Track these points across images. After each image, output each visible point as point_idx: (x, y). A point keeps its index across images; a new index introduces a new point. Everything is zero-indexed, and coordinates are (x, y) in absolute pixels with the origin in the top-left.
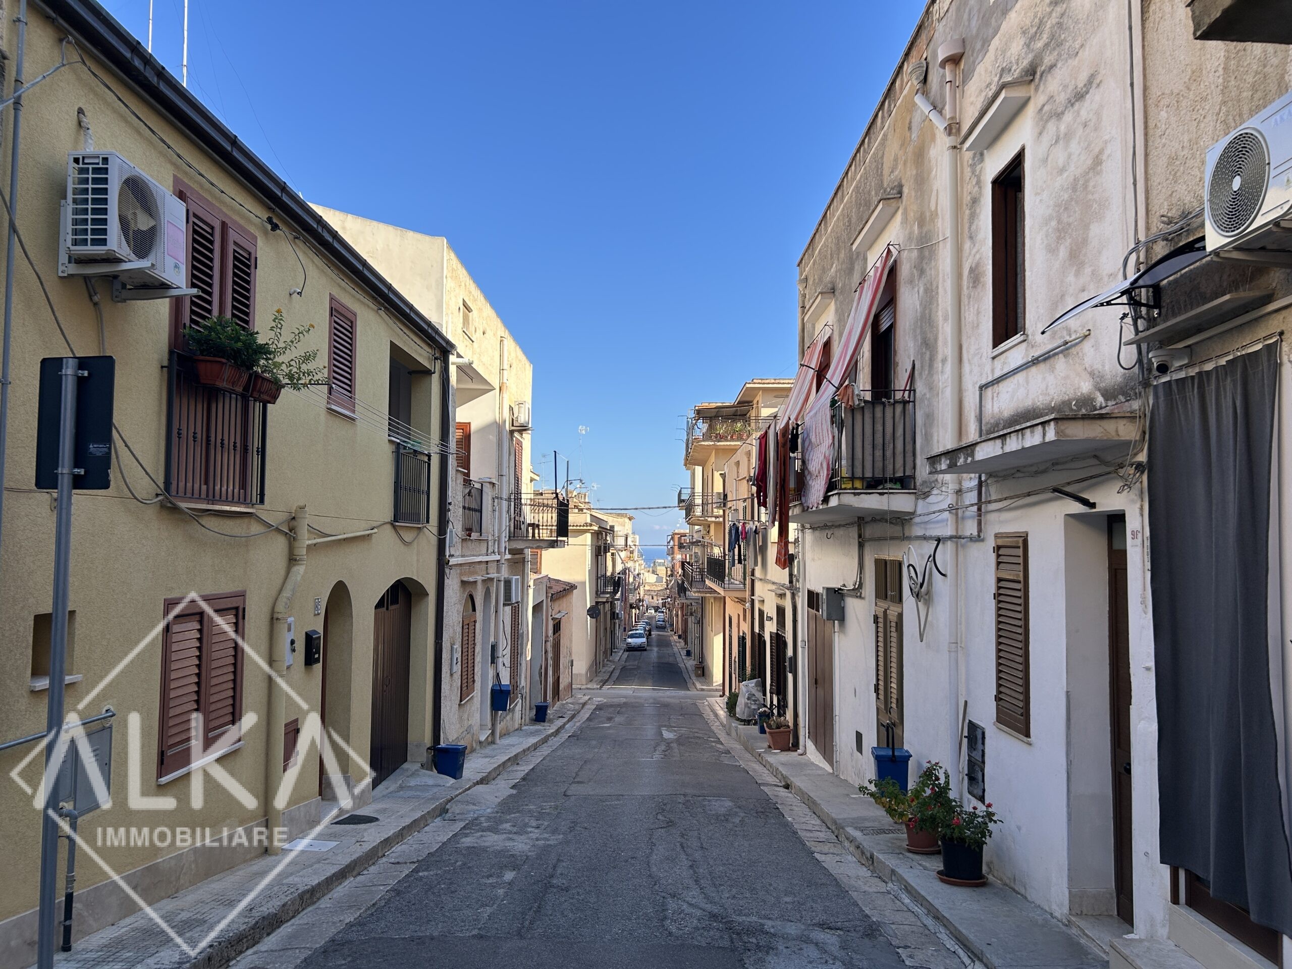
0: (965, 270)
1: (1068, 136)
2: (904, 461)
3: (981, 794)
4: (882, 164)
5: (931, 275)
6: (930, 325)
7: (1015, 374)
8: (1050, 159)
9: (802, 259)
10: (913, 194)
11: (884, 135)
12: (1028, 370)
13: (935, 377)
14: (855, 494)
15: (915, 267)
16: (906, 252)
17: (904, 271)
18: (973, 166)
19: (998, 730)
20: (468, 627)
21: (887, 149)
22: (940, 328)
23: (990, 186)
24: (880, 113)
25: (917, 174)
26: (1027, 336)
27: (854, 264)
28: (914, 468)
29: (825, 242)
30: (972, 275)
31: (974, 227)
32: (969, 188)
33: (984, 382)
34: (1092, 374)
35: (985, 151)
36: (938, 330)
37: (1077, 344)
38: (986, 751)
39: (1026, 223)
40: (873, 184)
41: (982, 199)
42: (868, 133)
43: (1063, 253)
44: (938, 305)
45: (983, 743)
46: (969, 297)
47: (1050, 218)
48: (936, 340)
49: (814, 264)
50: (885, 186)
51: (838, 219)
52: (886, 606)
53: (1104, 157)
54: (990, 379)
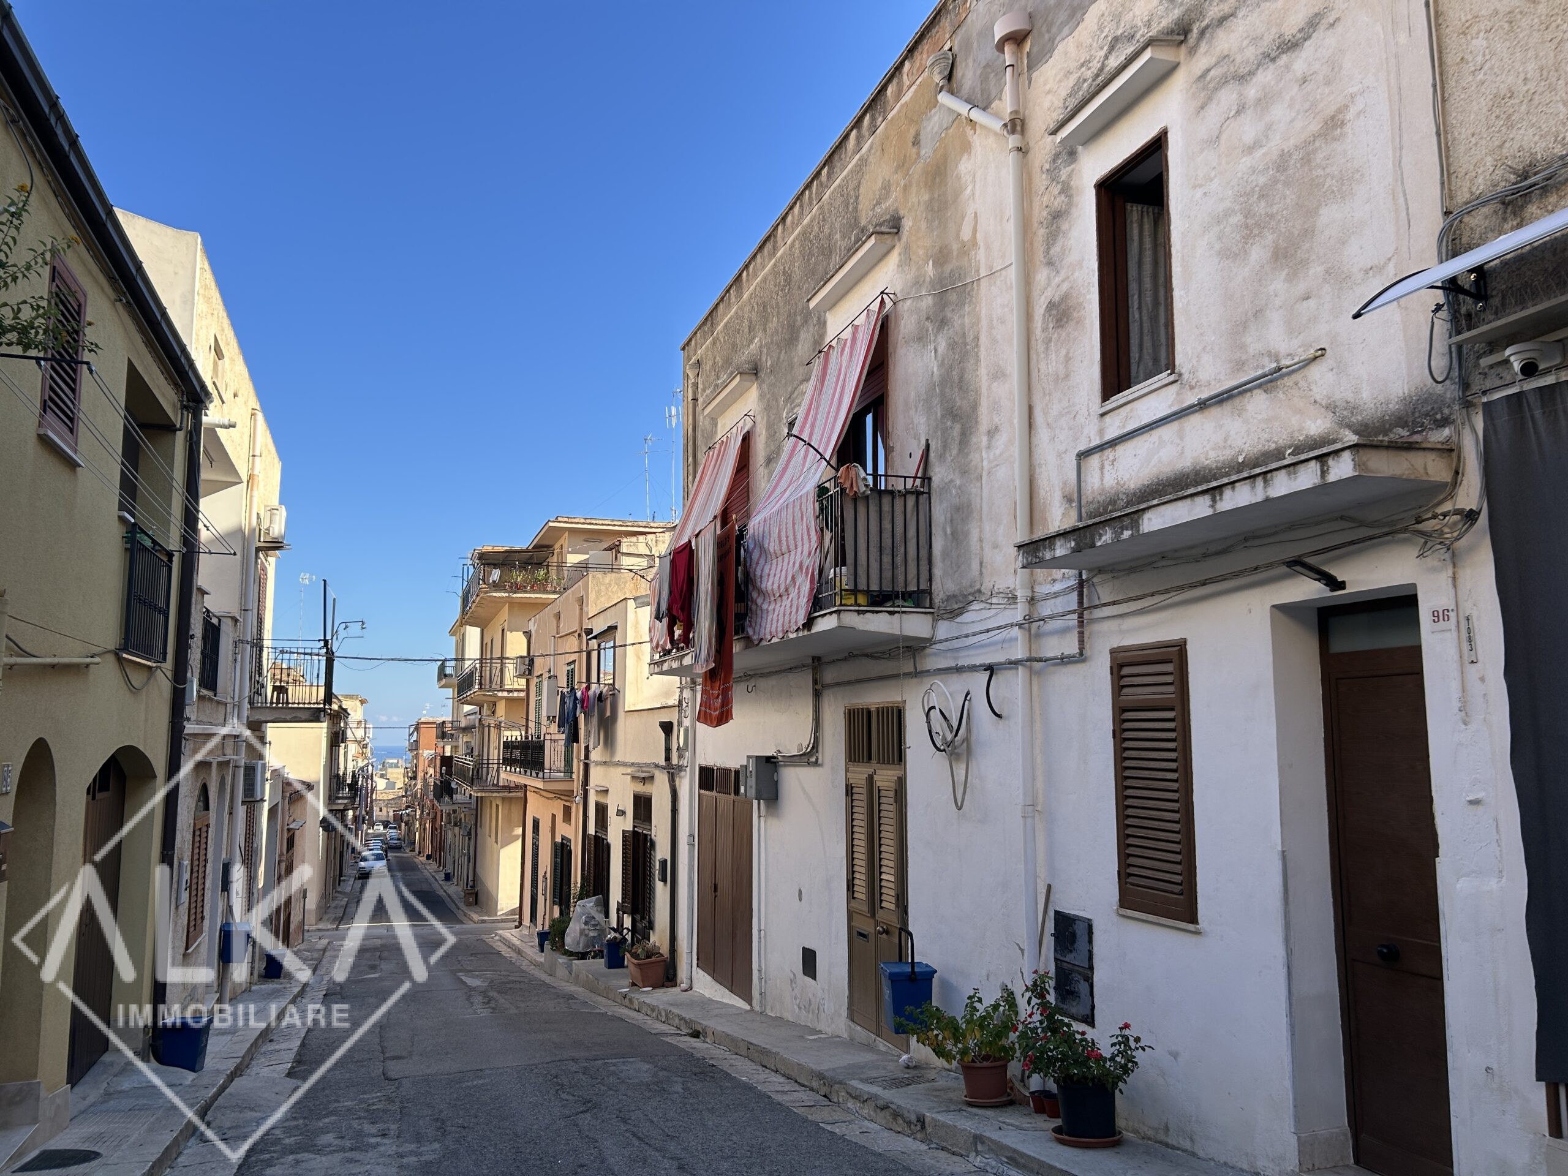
0: (1036, 308)
1: (1264, 102)
2: (918, 570)
3: (1088, 1012)
4: (857, 198)
5: (963, 324)
6: (960, 389)
7: (1152, 429)
8: (1224, 137)
9: (690, 340)
10: (923, 225)
11: (860, 159)
12: (1183, 420)
13: (974, 457)
14: (859, 612)
15: (927, 319)
16: (909, 302)
17: (905, 327)
18: (1053, 173)
19: (1122, 919)
20: (200, 832)
21: (867, 177)
22: (984, 391)
23: (1093, 192)
24: (854, 133)
25: (931, 200)
26: (1180, 375)
27: (798, 331)
28: (930, 580)
29: (736, 313)
30: (1054, 312)
31: (1055, 250)
32: (1046, 197)
33: (1082, 447)
34: (1331, 407)
35: (1080, 148)
36: (978, 393)
37: (1293, 371)
38: (1095, 951)
39: (1172, 228)
40: (837, 225)
41: (1074, 210)
42: (829, 160)
43: (1258, 253)
44: (978, 360)
45: (1090, 941)
46: (1048, 342)
47: (1228, 213)
48: (975, 407)
49: (714, 343)
50: (863, 223)
51: (765, 279)
52: (871, 771)
53: (1350, 115)
54: (1096, 442)
